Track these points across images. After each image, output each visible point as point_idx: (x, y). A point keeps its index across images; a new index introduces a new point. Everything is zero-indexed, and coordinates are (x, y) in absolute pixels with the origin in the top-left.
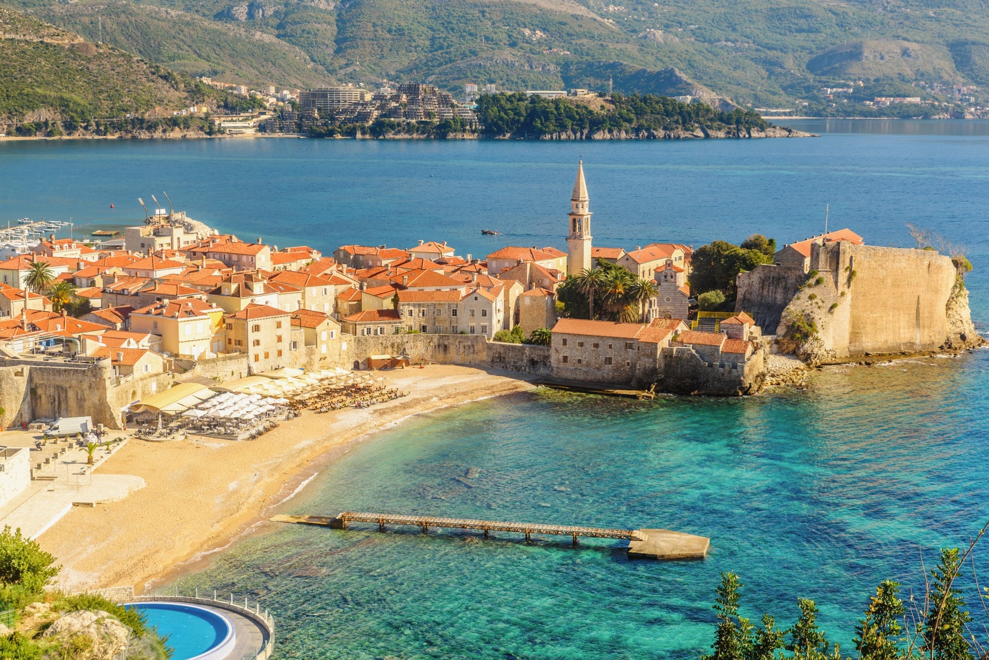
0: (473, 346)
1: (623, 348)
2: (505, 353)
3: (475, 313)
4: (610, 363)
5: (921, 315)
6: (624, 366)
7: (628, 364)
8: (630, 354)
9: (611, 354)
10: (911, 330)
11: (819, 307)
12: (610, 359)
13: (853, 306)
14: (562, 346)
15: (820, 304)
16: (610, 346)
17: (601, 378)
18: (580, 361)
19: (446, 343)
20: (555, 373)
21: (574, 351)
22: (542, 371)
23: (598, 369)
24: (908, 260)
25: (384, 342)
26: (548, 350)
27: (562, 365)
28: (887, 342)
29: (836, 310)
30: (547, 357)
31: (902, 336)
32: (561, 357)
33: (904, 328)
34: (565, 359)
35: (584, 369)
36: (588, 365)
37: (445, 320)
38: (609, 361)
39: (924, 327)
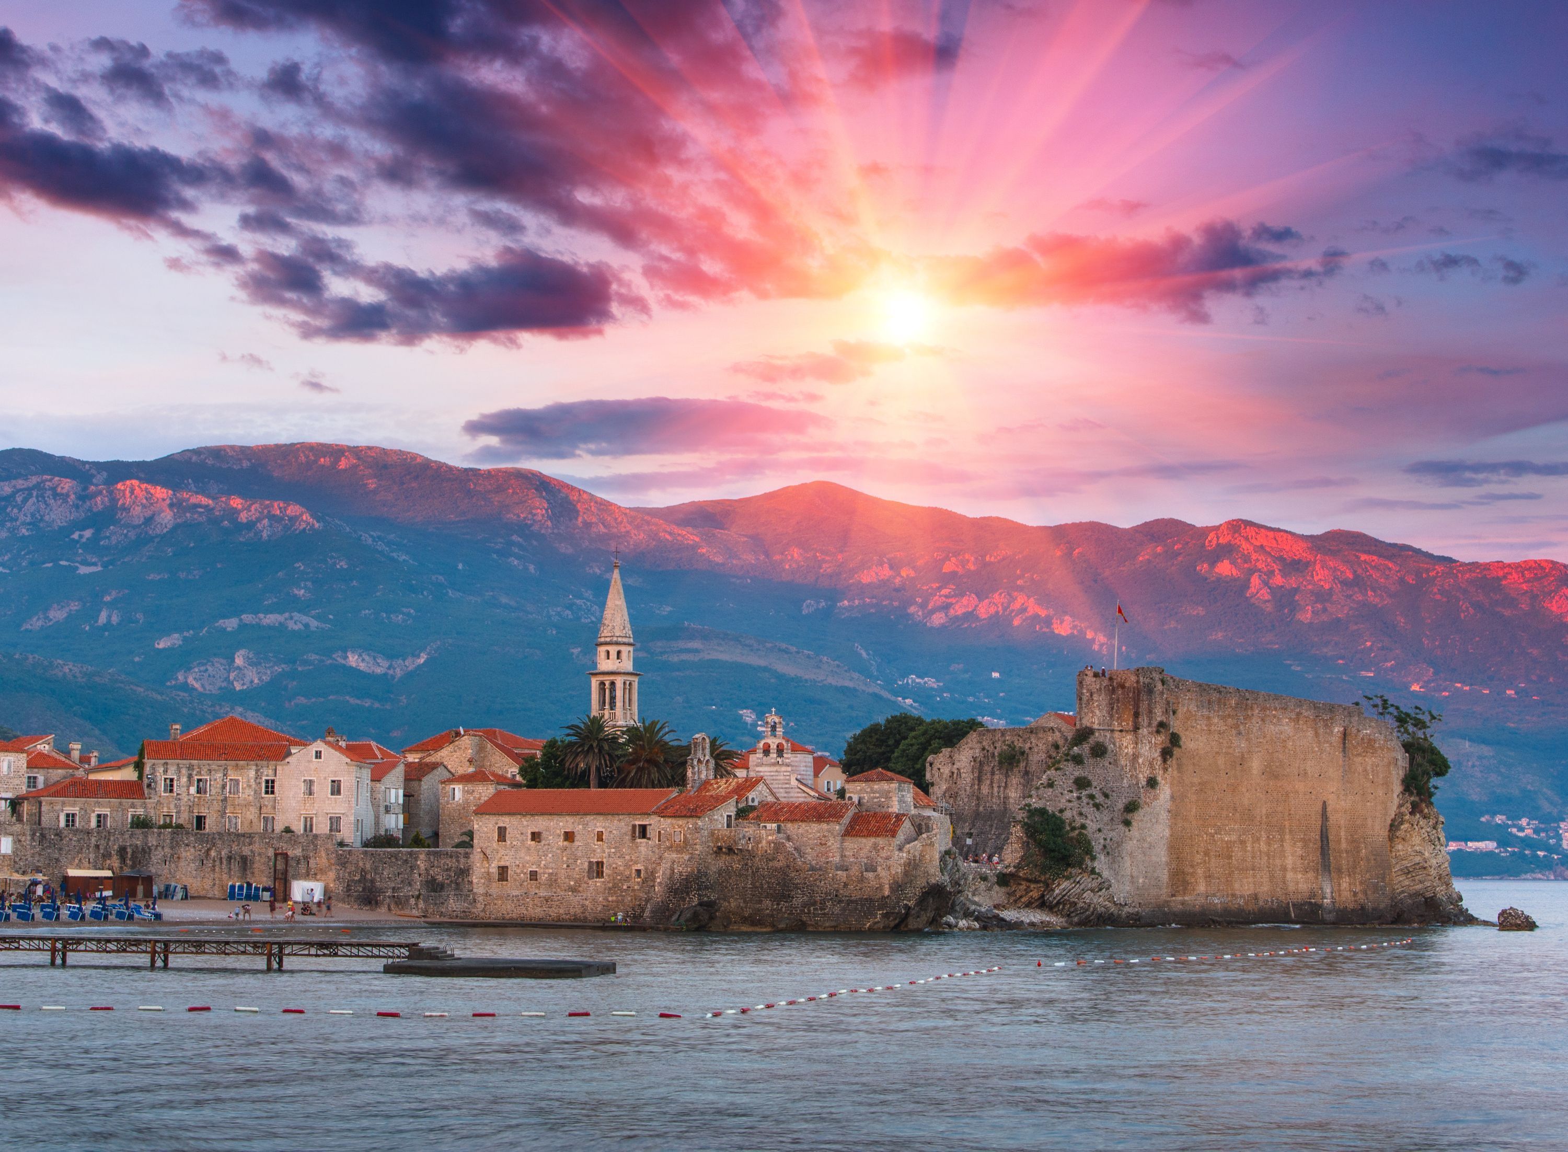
0: (307, 858)
1: (628, 838)
2: (376, 869)
3: (315, 788)
4: (600, 874)
5: (1332, 845)
6: (628, 878)
7: (638, 871)
8: (643, 849)
9: (600, 852)
10: (1311, 875)
11: (1097, 806)
12: (600, 864)
13: (1175, 814)
14: (495, 845)
15: (1100, 799)
16: (600, 837)
17: (578, 911)
18: (534, 875)
19: (246, 851)
20: (480, 906)
21: (522, 854)
22: (454, 905)
23: (574, 890)
24: (1297, 720)
25: (103, 843)
26: (467, 856)
27: (496, 888)
28: (1255, 897)
29: (1137, 818)
30: (465, 872)
31: (1292, 887)
32: (494, 870)
33: (1294, 869)
34: (503, 872)
35: (543, 893)
36: (553, 881)
37: (248, 805)
38: (597, 869)
39: (1339, 871)
